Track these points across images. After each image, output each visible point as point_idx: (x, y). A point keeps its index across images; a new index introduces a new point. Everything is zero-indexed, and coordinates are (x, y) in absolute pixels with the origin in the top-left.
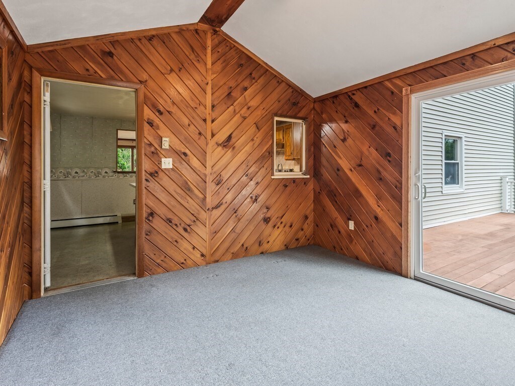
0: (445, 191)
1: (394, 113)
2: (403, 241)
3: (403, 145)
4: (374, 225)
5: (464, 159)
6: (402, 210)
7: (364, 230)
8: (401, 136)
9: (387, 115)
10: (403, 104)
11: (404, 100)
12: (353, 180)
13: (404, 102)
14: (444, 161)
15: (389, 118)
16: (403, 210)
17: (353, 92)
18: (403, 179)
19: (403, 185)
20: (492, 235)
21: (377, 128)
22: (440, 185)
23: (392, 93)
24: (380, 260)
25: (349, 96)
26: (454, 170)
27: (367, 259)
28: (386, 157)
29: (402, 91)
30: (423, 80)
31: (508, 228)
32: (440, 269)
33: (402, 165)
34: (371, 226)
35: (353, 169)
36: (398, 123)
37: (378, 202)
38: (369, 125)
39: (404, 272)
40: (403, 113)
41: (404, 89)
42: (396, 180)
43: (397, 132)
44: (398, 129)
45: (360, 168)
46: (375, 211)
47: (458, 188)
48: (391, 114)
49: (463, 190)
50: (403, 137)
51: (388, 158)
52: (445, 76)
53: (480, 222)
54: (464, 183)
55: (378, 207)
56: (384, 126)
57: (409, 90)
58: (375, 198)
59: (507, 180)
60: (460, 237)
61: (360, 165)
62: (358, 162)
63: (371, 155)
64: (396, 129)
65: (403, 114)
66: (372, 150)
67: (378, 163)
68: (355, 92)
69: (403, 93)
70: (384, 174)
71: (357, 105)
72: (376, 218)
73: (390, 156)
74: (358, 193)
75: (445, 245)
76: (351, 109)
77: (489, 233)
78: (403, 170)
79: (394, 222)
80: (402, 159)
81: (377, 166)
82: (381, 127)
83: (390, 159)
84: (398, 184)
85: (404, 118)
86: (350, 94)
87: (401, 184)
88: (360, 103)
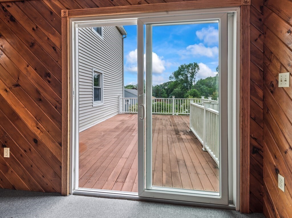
0: (94, 105)
1: (54, 34)
2: (62, 160)
3: (63, 66)
4: (33, 149)
5: (104, 86)
6: (61, 130)
7: (21, 155)
8: (60, 57)
9: (46, 34)
10: (62, 26)
11: (62, 22)
12: (9, 101)
13: (62, 24)
14: (94, 87)
15: (48, 38)
16: (63, 130)
17: (8, 4)
18: (63, 99)
19: (63, 105)
20: (117, 128)
21: (36, 47)
22: (91, 101)
23: (51, 13)
24: (39, 183)
25: (3, 8)
26: (99, 92)
27: (25, 185)
28: (46, 77)
29: (61, 13)
30: (80, 7)
31: (123, 123)
32: (93, 166)
33: (61, 85)
34: (30, 150)
35: (8, 90)
36: (57, 44)
37: (37, 124)
38: (27, 42)
39: (63, 191)
40: (62, 34)
41: (62, 11)
42: (56, 101)
43: (56, 52)
44: (57, 49)
45: (17, 88)
46: (34, 134)
47: (101, 103)
48: (50, 34)
49: (103, 104)
50: (63, 58)
51: (48, 78)
52: (98, 7)
53: (111, 121)
54: (104, 100)
55: (37, 129)
56: (42, 44)
57: (67, 13)
58: (34, 120)
59: (121, 97)
60: (103, 133)
61: (17, 85)
62: (15, 82)
63: (30, 74)
64: (55, 50)
65: (62, 36)
66: (30, 69)
67: (38, 83)
68: (10, 4)
69: (62, 15)
70: (44, 94)
71: (12, 19)
72: (36, 141)
73: (50, 77)
74: (14, 117)
75: (95, 142)
76: (6, 22)
77: (116, 128)
78: (63, 91)
79: (54, 142)
80: (61, 80)
81: (36, 86)
82: (40, 46)
83: (50, 79)
84: (58, 104)
85: (62, 39)
86: (4, 5)
87: (61, 104)
88: (16, 17)
